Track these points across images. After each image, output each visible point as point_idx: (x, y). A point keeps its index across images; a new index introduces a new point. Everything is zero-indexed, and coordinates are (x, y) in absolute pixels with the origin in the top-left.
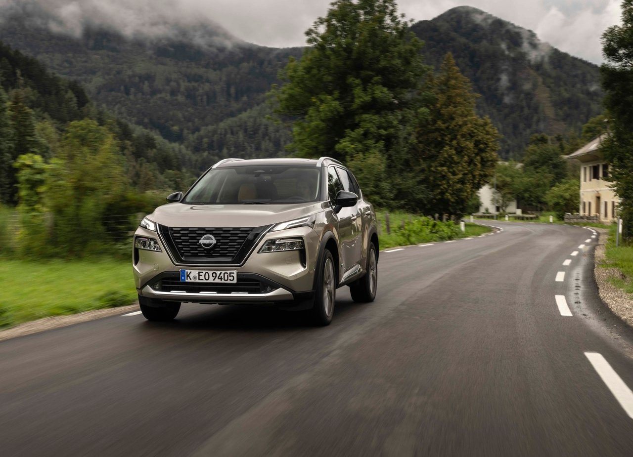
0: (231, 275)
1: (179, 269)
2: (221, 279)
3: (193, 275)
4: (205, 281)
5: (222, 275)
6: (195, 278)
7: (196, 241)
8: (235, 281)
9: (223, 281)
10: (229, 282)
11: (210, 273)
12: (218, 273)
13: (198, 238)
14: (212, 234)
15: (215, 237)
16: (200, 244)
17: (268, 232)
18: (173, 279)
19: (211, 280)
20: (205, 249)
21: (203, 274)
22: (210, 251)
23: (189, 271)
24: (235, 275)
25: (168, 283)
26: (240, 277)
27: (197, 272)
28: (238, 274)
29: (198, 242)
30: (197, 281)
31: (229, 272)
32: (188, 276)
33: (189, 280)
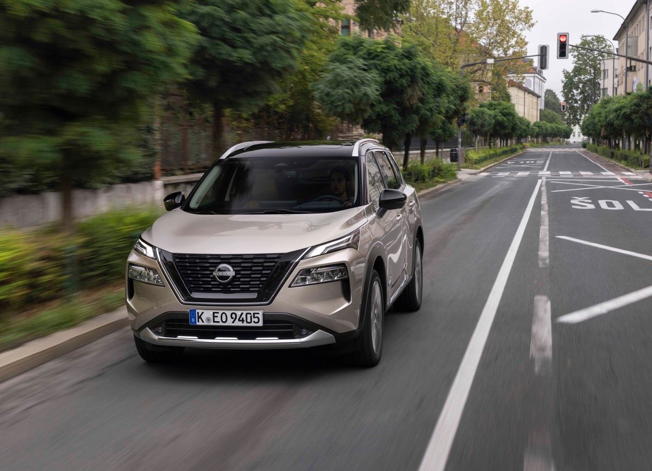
0: (255, 316)
1: (187, 309)
2: (243, 321)
3: (206, 317)
4: (221, 324)
5: (244, 316)
6: (208, 320)
7: (208, 272)
8: (261, 324)
9: (245, 324)
10: (253, 324)
11: (229, 313)
12: (239, 313)
13: (211, 268)
14: (229, 263)
15: (233, 267)
16: (214, 276)
17: (302, 259)
18: (179, 320)
19: (229, 323)
20: (221, 284)
21: (219, 316)
22: (227, 286)
23: (200, 312)
24: (260, 316)
25: (174, 326)
26: (267, 319)
27: (212, 313)
28: (264, 315)
29: (212, 274)
30: (212, 323)
31: (252, 312)
32: (200, 317)
33: (200, 323)
